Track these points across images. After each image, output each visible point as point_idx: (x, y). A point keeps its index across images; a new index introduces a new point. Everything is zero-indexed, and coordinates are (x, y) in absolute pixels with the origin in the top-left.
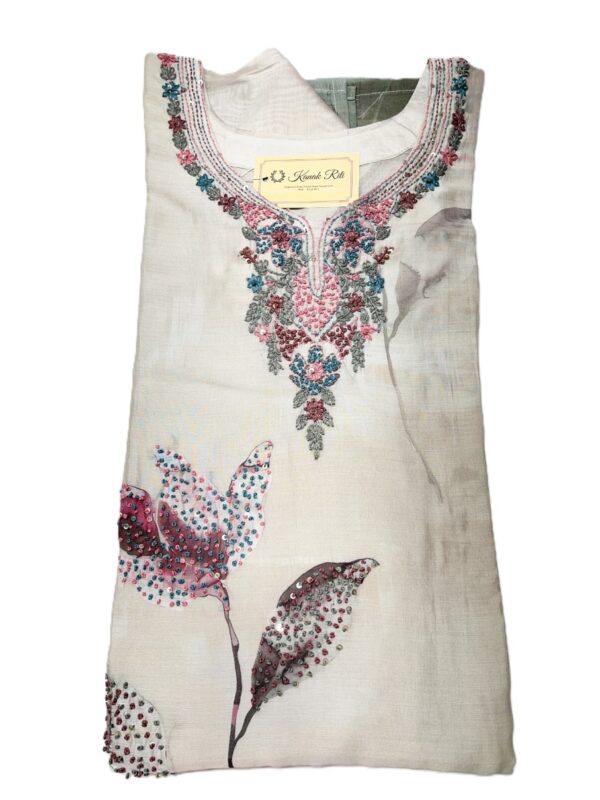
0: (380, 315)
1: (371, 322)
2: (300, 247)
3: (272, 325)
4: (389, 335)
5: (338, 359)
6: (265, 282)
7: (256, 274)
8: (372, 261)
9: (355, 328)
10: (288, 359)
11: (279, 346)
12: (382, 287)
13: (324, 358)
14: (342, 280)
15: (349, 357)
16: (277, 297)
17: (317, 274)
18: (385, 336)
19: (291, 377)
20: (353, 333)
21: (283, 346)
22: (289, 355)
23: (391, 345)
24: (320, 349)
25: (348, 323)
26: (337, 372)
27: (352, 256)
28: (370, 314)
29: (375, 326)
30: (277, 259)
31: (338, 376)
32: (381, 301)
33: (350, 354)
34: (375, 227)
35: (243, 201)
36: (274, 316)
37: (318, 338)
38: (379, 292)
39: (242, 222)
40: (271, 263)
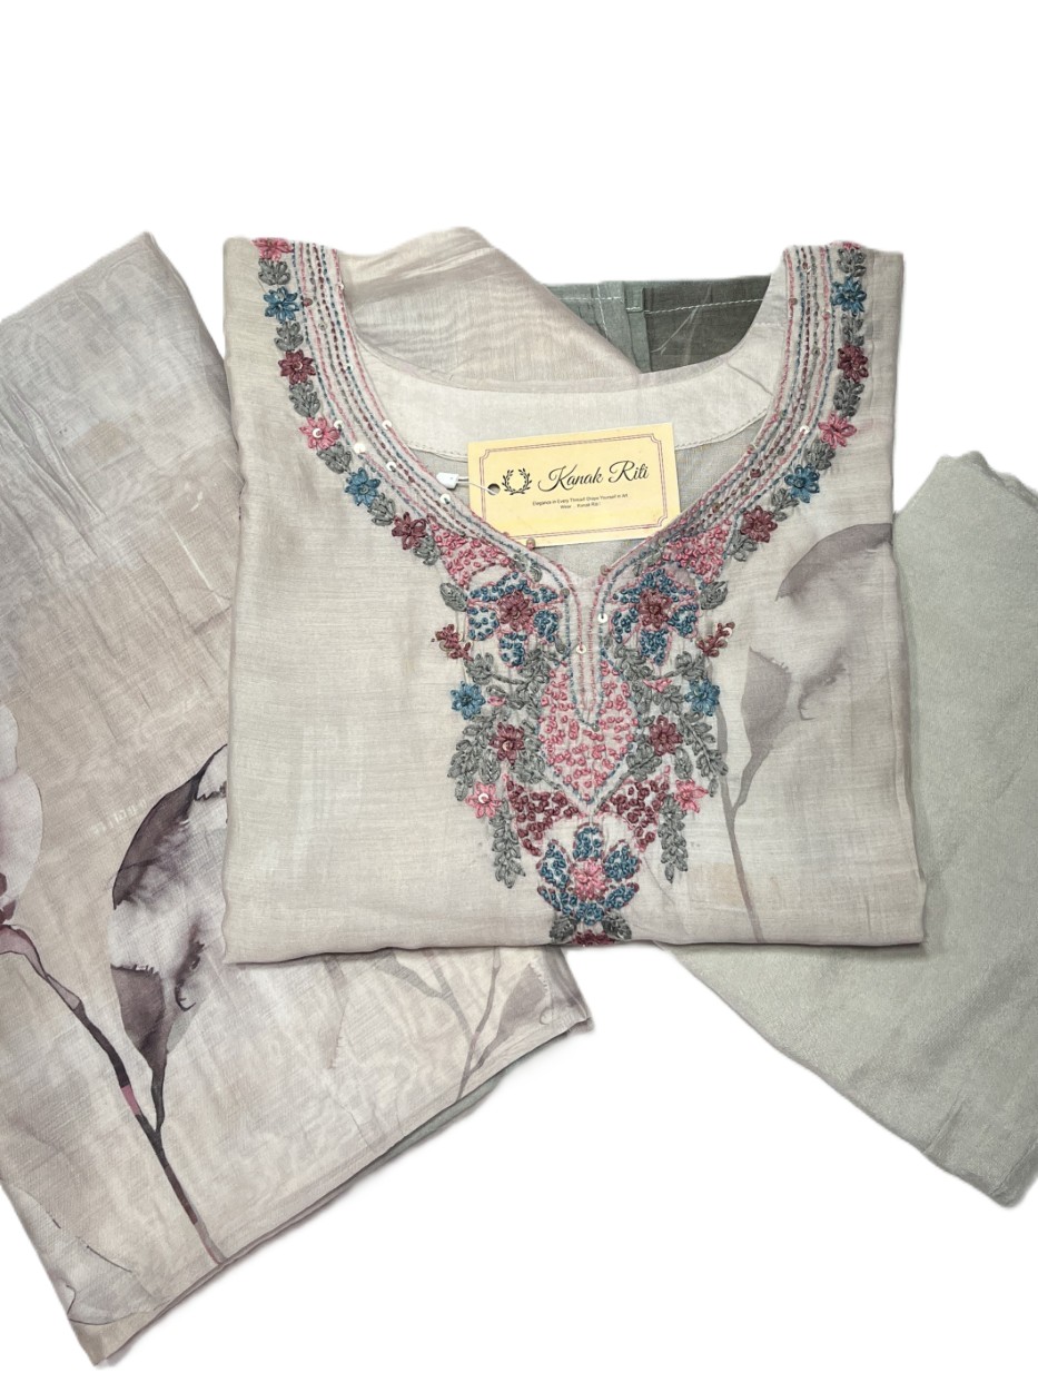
0: (714, 762)
1: (696, 774)
2: (555, 628)
3: (501, 784)
4: (733, 801)
5: (635, 852)
6: (487, 698)
7: (469, 681)
8: (694, 652)
9: (666, 786)
10: (535, 851)
11: (514, 827)
12: (715, 703)
13: (606, 849)
14: (638, 690)
15: (656, 849)
16: (511, 729)
17: (588, 679)
18: (726, 802)
19: (541, 890)
20: (663, 798)
21: (524, 825)
22: (535, 845)
23: (739, 821)
24: (597, 830)
25: (651, 777)
26: (633, 880)
27: (656, 644)
28: (694, 759)
29: (705, 783)
30: (509, 652)
31: (636, 888)
32: (714, 732)
33: (658, 840)
34: (698, 584)
35: (441, 526)
36: (504, 765)
37: (594, 807)
38: (709, 714)
39: (439, 574)
40: (498, 660)
